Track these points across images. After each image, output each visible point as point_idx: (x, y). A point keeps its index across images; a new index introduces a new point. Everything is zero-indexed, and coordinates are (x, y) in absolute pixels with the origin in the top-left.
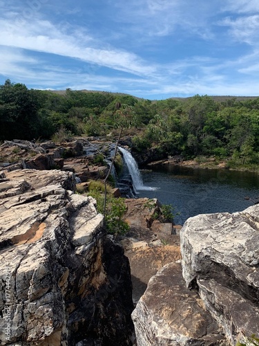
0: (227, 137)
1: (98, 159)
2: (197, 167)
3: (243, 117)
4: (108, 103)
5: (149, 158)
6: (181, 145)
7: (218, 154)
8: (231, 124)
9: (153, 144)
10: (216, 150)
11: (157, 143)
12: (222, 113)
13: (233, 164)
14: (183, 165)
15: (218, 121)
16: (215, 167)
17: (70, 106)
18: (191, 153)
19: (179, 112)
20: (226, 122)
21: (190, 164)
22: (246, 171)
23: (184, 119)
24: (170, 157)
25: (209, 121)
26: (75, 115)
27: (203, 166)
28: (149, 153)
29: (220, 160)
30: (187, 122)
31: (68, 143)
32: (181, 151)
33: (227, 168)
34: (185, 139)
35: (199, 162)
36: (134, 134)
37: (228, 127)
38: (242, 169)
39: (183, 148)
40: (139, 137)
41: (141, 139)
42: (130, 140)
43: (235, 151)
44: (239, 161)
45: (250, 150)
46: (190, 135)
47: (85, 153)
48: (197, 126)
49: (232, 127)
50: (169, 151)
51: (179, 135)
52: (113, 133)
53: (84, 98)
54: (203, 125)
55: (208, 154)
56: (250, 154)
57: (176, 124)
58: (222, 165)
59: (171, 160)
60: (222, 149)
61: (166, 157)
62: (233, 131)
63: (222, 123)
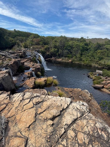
0: (72, 51)
1: (34, 59)
2: (62, 61)
3: (77, 45)
4: (29, 36)
5: (46, 57)
6: (57, 53)
7: (69, 57)
8: (73, 47)
9: (47, 52)
10: (68, 55)
11: (48, 52)
12: (70, 43)
13: (74, 60)
14: (57, 60)
15: (69, 45)
16: (68, 61)
17: (16, 36)
18: (60, 56)
19: (56, 41)
20: (71, 46)
21: (60, 60)
22: (78, 63)
23: (58, 44)
24: (53, 57)
25: (66, 45)
26: (18, 39)
27: (64, 61)
28: (46, 56)
29: (69, 59)
30: (59, 45)
31: (20, 52)
32: (56, 55)
33: (72, 62)
34: (58, 51)
35: (63, 59)
36: (41, 48)
37: (72, 48)
38: (77, 62)
39: (58, 54)
40: (43, 49)
41: (43, 50)
42: (39, 50)
43: (74, 56)
44: (75, 60)
45: (80, 56)
46: (60, 50)
47: (27, 56)
48: (62, 47)
49: (74, 48)
50: (53, 55)
51: (56, 49)
52: (33, 47)
53: (21, 33)
54: (64, 46)
55: (65, 57)
56: (80, 57)
57: (55, 45)
58: (70, 61)
59: (53, 58)
60: (70, 55)
61: (51, 57)
62: (74, 49)
63: (70, 46)
